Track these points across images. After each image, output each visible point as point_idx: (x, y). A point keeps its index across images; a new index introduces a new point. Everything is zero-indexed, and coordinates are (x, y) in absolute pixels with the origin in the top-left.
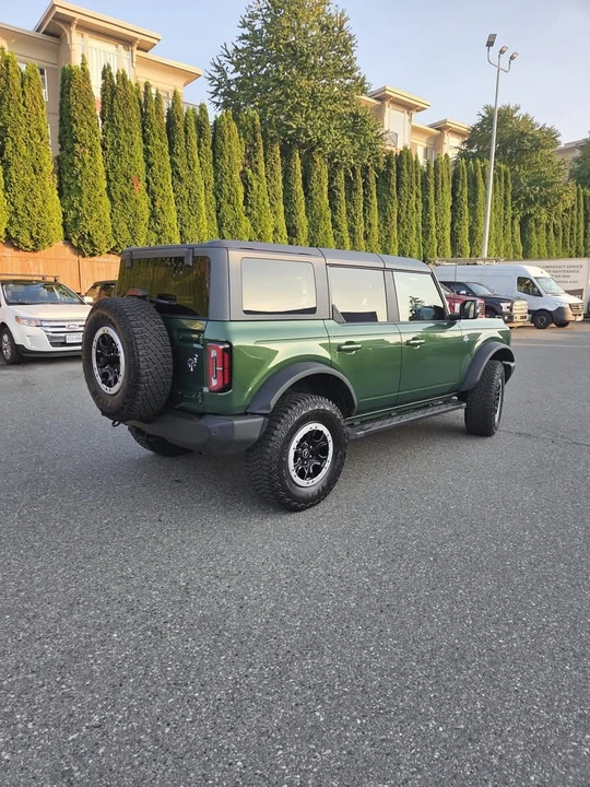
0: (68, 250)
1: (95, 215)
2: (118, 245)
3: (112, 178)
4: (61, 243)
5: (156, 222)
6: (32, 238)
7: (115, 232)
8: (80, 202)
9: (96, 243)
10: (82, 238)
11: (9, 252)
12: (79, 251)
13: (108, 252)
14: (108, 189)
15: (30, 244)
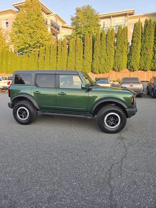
0: (128, 70)
1: (135, 61)
2: (141, 68)
3: (142, 49)
4: (126, 69)
5: (154, 60)
6: (118, 68)
7: (140, 64)
8: (131, 58)
9: (134, 68)
10: (131, 67)
11: (114, 72)
12: (130, 70)
13: (138, 70)
14: (141, 53)
15: (118, 69)
